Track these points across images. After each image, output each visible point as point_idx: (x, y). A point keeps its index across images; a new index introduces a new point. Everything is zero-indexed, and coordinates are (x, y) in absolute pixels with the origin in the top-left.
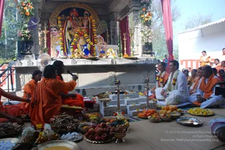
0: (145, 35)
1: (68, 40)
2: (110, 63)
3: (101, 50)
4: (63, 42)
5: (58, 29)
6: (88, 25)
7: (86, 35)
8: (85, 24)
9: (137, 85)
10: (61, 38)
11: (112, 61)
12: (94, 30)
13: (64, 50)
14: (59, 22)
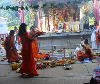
0: (84, 20)
1: (56, 21)
4: (54, 22)
5: (52, 16)
6: (65, 12)
7: (62, 19)
8: (64, 12)
10: (53, 20)
11: (67, 34)
12: (68, 14)
13: (54, 25)
14: (52, 12)
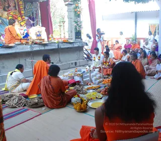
0: (77, 24)
2: (57, 47)
3: (38, 34)
9: (74, 62)
11: (58, 45)
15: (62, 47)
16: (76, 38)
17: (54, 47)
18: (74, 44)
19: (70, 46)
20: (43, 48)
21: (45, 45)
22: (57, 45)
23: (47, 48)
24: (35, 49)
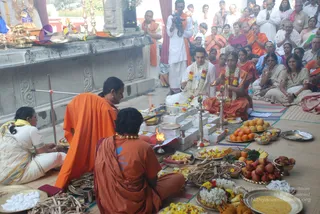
2: (87, 52)
11: (91, 48)
15: (100, 50)
16: (125, 26)
17: (82, 53)
18: (125, 41)
19: (116, 46)
20: (56, 56)
21: (60, 47)
22: (87, 45)
23: (65, 55)
24: (38, 59)
